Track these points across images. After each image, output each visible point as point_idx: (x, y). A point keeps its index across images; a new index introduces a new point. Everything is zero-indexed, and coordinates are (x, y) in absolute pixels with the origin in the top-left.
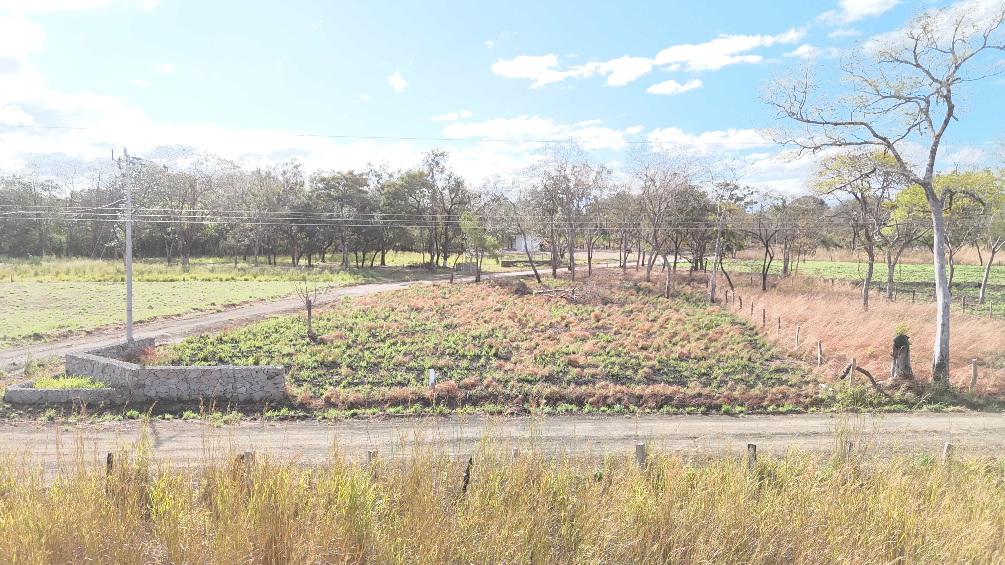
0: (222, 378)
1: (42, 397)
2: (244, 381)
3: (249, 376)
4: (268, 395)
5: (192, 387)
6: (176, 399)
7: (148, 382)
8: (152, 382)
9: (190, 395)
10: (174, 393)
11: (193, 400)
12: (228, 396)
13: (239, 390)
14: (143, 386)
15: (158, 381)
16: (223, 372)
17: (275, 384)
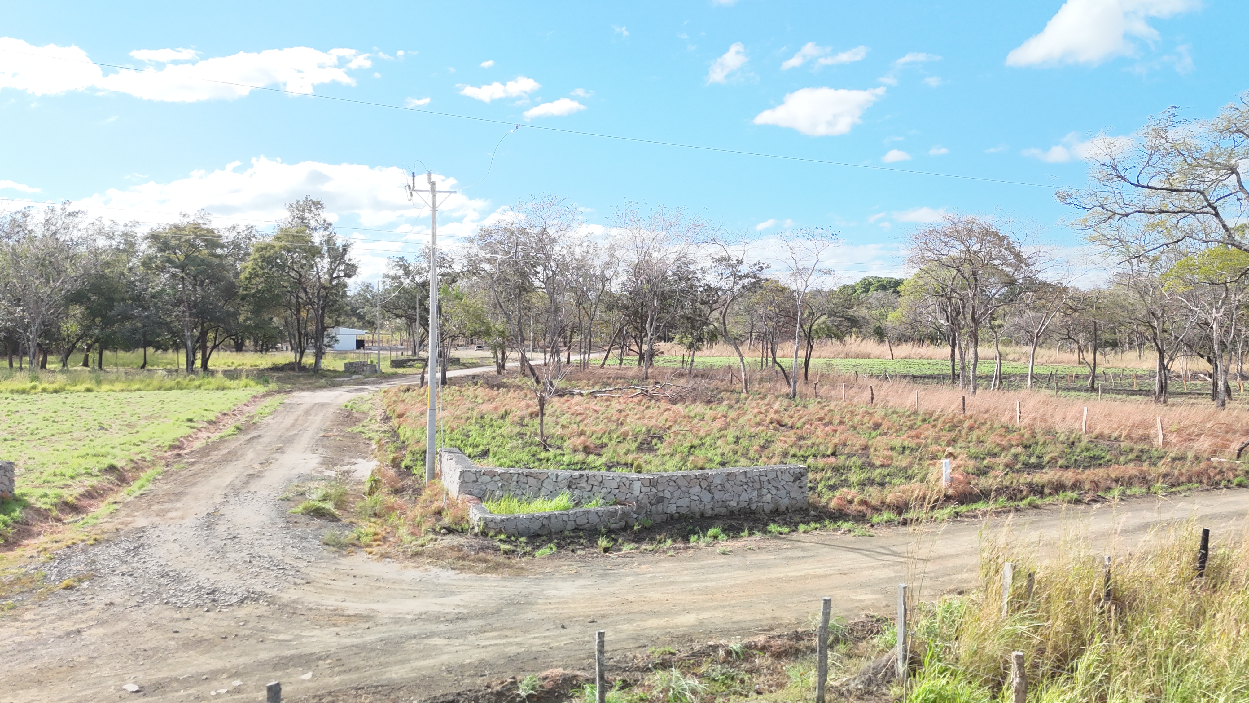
0: (746, 483)
1: (543, 526)
2: (770, 486)
3: (774, 478)
4: (794, 502)
5: (717, 497)
6: (698, 516)
7: (667, 495)
8: (672, 494)
9: (712, 509)
10: (696, 508)
11: (716, 515)
12: (754, 507)
13: (765, 498)
14: (661, 500)
15: (679, 491)
16: (749, 475)
17: (801, 487)
